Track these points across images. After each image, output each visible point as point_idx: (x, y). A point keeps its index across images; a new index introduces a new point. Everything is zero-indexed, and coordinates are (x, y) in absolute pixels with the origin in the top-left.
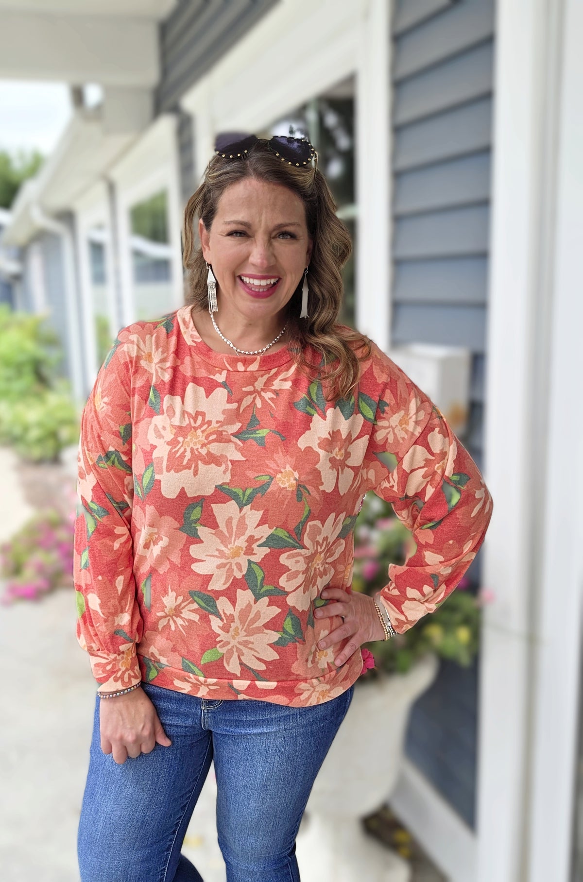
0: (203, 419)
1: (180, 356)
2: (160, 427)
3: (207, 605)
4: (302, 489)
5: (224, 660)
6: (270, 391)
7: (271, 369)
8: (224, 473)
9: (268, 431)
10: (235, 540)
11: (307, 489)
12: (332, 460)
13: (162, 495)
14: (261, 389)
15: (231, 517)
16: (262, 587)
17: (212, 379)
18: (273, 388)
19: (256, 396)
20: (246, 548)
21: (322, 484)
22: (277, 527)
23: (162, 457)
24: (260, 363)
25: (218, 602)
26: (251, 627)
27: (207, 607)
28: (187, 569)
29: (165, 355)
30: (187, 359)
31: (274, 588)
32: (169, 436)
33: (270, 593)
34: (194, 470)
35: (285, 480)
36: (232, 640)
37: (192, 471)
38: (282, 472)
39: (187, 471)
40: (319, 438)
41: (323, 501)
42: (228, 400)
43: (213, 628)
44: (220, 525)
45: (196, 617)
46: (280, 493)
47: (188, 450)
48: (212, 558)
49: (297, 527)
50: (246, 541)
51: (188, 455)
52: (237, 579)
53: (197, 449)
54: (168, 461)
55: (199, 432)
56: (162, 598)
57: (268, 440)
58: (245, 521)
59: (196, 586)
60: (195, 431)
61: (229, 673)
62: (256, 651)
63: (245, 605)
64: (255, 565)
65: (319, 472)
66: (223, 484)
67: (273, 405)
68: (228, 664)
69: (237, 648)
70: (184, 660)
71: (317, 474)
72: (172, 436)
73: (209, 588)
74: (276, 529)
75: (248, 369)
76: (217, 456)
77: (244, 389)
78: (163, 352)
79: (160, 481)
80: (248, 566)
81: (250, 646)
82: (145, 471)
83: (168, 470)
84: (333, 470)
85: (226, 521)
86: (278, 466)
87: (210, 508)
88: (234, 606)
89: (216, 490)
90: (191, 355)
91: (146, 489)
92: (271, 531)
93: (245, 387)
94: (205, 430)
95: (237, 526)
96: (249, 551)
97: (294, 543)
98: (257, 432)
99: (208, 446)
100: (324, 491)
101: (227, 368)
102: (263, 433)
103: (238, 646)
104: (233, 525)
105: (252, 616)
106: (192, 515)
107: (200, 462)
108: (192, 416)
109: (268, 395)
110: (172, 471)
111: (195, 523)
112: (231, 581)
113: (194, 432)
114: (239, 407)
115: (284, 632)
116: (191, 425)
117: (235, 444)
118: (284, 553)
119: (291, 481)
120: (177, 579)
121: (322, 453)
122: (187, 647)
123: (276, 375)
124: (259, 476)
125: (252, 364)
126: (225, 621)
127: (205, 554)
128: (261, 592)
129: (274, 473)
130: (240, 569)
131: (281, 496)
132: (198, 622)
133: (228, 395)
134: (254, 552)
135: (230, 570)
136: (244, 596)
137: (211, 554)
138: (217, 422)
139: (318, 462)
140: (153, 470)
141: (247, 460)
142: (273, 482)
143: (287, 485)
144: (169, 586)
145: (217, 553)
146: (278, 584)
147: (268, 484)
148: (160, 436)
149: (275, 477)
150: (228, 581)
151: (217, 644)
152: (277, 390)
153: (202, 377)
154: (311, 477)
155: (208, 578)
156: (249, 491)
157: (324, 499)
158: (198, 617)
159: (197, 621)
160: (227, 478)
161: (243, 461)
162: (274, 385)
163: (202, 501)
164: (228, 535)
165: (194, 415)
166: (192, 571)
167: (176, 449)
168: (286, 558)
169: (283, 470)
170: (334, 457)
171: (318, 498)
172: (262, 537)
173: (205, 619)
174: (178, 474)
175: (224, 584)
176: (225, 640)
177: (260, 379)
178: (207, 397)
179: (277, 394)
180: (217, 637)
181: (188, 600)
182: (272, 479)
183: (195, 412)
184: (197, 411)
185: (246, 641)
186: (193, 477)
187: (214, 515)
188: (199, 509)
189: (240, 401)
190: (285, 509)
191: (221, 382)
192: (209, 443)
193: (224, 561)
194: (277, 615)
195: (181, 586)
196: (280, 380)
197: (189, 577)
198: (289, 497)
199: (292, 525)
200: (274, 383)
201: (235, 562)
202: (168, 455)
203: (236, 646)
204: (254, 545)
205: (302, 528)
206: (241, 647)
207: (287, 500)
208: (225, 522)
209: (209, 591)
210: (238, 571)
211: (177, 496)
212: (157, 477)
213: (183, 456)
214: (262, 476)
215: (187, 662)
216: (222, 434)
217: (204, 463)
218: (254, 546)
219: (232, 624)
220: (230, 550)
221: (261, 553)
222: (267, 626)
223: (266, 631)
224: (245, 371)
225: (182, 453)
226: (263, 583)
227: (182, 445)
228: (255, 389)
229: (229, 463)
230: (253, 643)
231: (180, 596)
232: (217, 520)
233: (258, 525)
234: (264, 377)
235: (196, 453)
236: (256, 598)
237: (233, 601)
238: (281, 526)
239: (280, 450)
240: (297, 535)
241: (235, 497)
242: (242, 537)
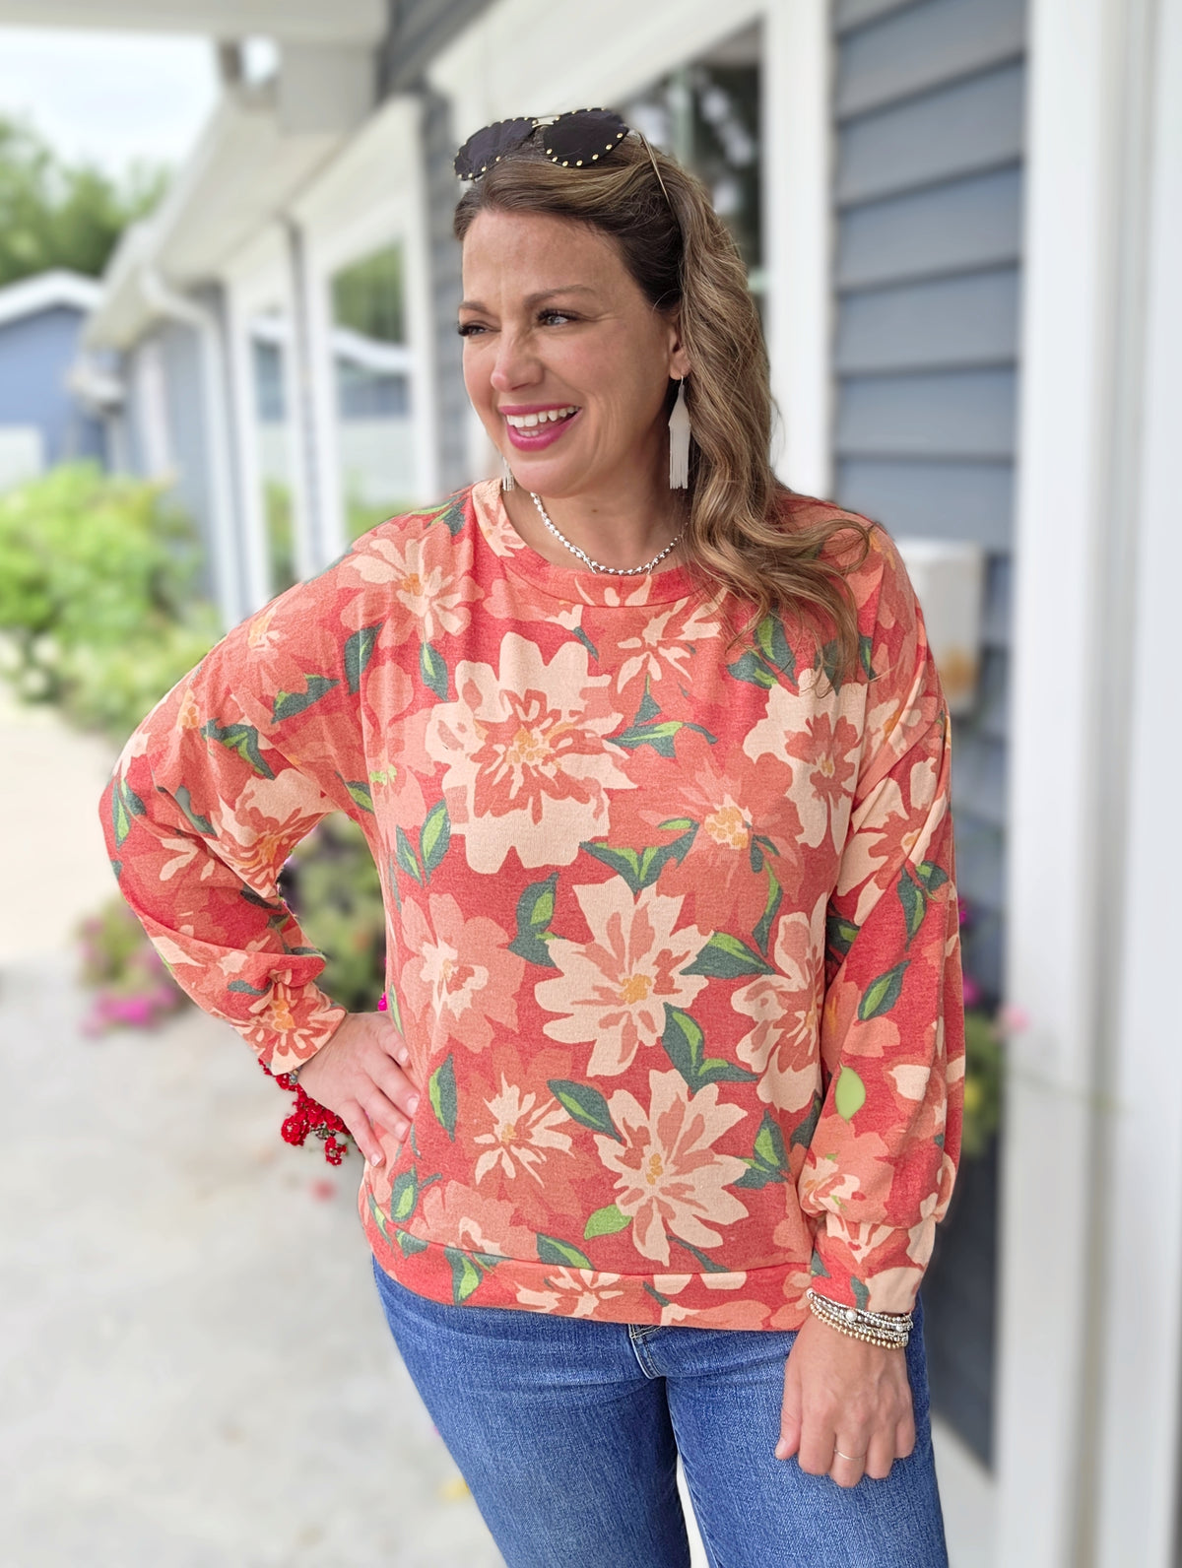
0: (543, 707)
1: (483, 581)
2: (452, 726)
3: (589, 1112)
4: (761, 846)
5: (634, 1233)
6: (678, 646)
7: (676, 601)
8: (594, 817)
9: (679, 725)
10: (631, 964)
11: (771, 845)
12: (816, 779)
13: (469, 869)
14: (658, 642)
15: (618, 913)
16: (701, 1062)
17: (553, 624)
18: (682, 638)
19: (648, 656)
20: (657, 977)
21: (801, 830)
22: (717, 931)
23: (464, 787)
24: (651, 589)
25: (609, 1102)
26: (686, 1153)
27: (588, 1117)
28: (534, 1036)
29: (450, 579)
30: (498, 586)
31: (727, 1065)
32: (475, 742)
33: (720, 1076)
34: (533, 809)
35: (725, 827)
36: (648, 1185)
37: (529, 811)
38: (716, 812)
39: (518, 812)
40: (787, 733)
41: (803, 867)
42: (590, 668)
43: (604, 1163)
44: (595, 932)
45: (563, 1143)
46: (716, 855)
47: (518, 768)
48: (587, 1007)
49: (758, 929)
50: (654, 964)
51: (518, 780)
52: (647, 1048)
53: (536, 768)
54: (477, 795)
55: (536, 732)
56: (487, 1103)
57: (680, 744)
58: (647, 921)
59: (563, 1070)
60: (529, 731)
61: (646, 1261)
62: (700, 1206)
63: (669, 1104)
64: (681, 1016)
65: (793, 807)
66: (596, 839)
67: (685, 672)
68: (643, 1241)
69: (659, 1202)
70: (543, 1238)
71: (788, 810)
72: (482, 743)
73: (590, 1073)
74: (715, 935)
75: (628, 603)
76: (578, 781)
77: (621, 645)
78: (444, 575)
79: (462, 838)
80: (667, 1018)
81: (688, 1195)
82: (428, 820)
83: (479, 812)
84: (819, 799)
85: (608, 924)
86: (707, 799)
87: (571, 895)
88: (647, 1108)
89: (581, 854)
90: (505, 577)
91: (429, 858)
92: (706, 940)
93: (624, 640)
94: (549, 729)
95: (632, 931)
96: (665, 985)
97: (755, 963)
98: (657, 729)
99: (558, 759)
100: (805, 846)
101: (582, 599)
102: (669, 729)
103: (662, 1197)
104: (623, 931)
105: (686, 1126)
106: (536, 912)
107: (543, 794)
108: (519, 699)
109: (673, 654)
110: (488, 814)
111: (542, 931)
112: (634, 1052)
113: (526, 733)
114: (614, 683)
115: (756, 1159)
116: (518, 718)
117: (614, 755)
118: (739, 988)
119: (737, 830)
120: (516, 1058)
121: (795, 763)
122: (549, 1209)
123: (687, 611)
124: (668, 821)
125: (634, 590)
126: (630, 1144)
127: (571, 1000)
128: (700, 1074)
129: (699, 814)
130: (650, 1026)
131: (718, 864)
132: (570, 1154)
133: (589, 658)
134: (675, 987)
135: (630, 1031)
136: (667, 1085)
137: (581, 998)
138: (573, 713)
139: (789, 785)
140: (446, 814)
141: (640, 788)
142: (699, 833)
143: (729, 839)
144: (503, 1075)
145: (596, 996)
146: (736, 1057)
147: (689, 837)
148: (456, 745)
149: (703, 822)
150: (629, 1054)
151: (616, 1196)
152: (692, 642)
153: (532, 622)
154: (777, 818)
155: (583, 1052)
156: (650, 854)
157: (806, 861)
158: (569, 1141)
159: (567, 1151)
160: (603, 827)
161: (633, 790)
162: (683, 633)
163: (558, 880)
164: (614, 954)
165: (522, 698)
166: (547, 1038)
167: (492, 768)
168: (746, 1000)
169: (718, 807)
170: (819, 772)
171: (795, 862)
172: (687, 953)
173: (585, 1144)
174: (500, 819)
175: (620, 1061)
176: (632, 1187)
177: (653, 622)
178: (546, 662)
179: (692, 649)
180: (615, 1181)
181: (546, 1102)
182: (696, 827)
183: (524, 693)
184: (528, 691)
185: (678, 1186)
186: (532, 823)
187: (581, 912)
188: (548, 897)
189: (613, 670)
190: (729, 889)
191: (572, 629)
192: (561, 753)
193: (613, 1009)
194: (738, 1124)
195: (529, 1071)
196: (696, 621)
197: (543, 1052)
198: (736, 864)
199: (747, 925)
200: (684, 628)
201: (638, 1011)
202: (476, 782)
203: (657, 1198)
204: (672, 971)
205: (769, 930)
206: (668, 1200)
207: (732, 871)
208: (604, 925)
209: (590, 1079)
210: (646, 1030)
211: (501, 868)
212: (455, 829)
213: (507, 781)
214: (675, 820)
215: (549, 1241)
216: (584, 738)
217: (552, 796)
218: (674, 973)
219: (646, 1148)
220: (623, 985)
221: (690, 988)
222: (718, 1147)
223: (718, 1158)
224: (622, 606)
225: (505, 776)
226: (702, 1054)
227: (504, 761)
228: (644, 643)
229: (604, 796)
230: (692, 1188)
231: (530, 1092)
232: (589, 922)
233: (677, 928)
234: (661, 617)
235: (535, 774)
236: (690, 1088)
237: (644, 1099)
238: (724, 927)
239: (706, 763)
240: (760, 944)
241: (621, 868)
242: (646, 956)
